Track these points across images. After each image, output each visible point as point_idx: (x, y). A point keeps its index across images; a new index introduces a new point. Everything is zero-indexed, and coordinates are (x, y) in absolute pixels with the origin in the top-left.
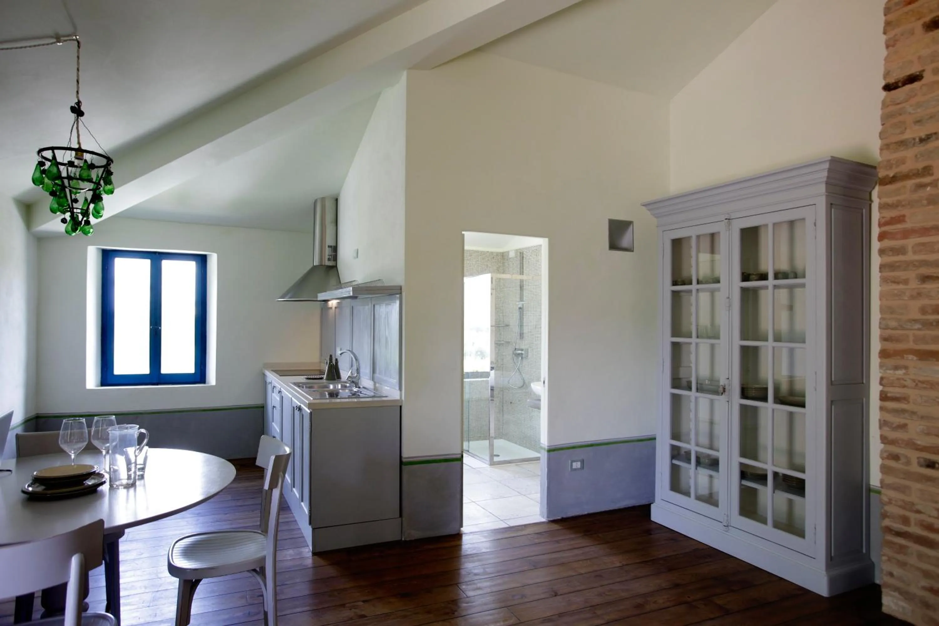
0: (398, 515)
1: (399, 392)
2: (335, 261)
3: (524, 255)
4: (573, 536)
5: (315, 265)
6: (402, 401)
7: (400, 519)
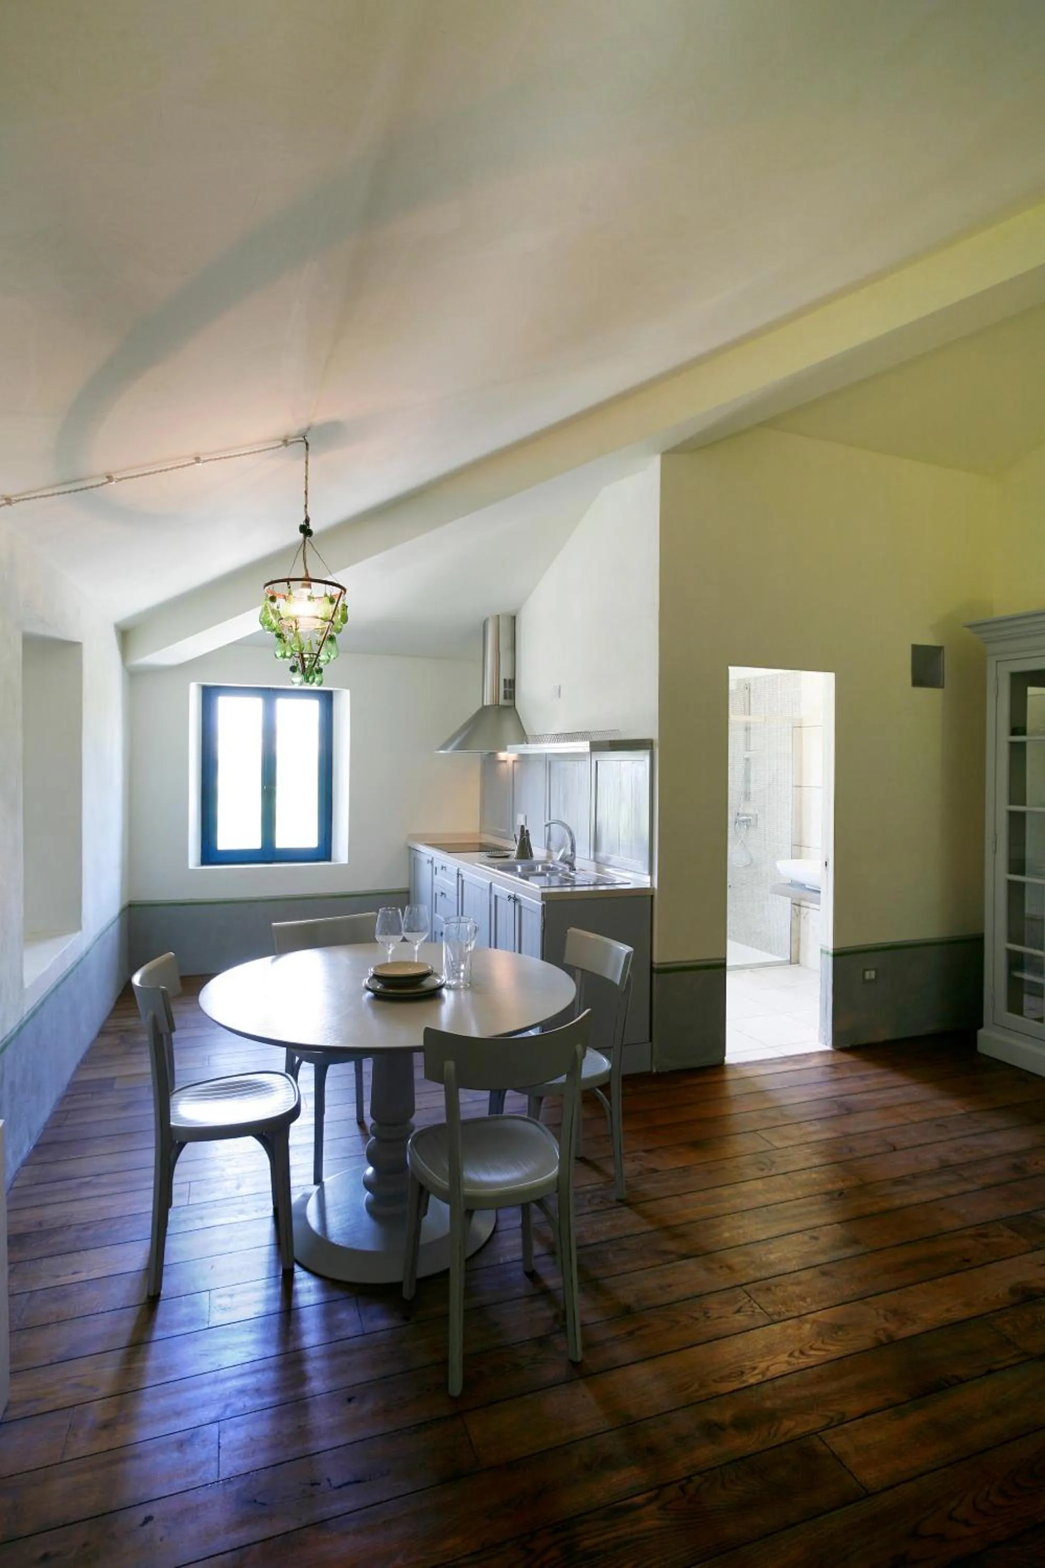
0: (648, 1038)
1: (649, 877)
2: (510, 698)
3: (751, 687)
4: (879, 1071)
5: (485, 704)
6: (654, 889)
7: (649, 1044)
